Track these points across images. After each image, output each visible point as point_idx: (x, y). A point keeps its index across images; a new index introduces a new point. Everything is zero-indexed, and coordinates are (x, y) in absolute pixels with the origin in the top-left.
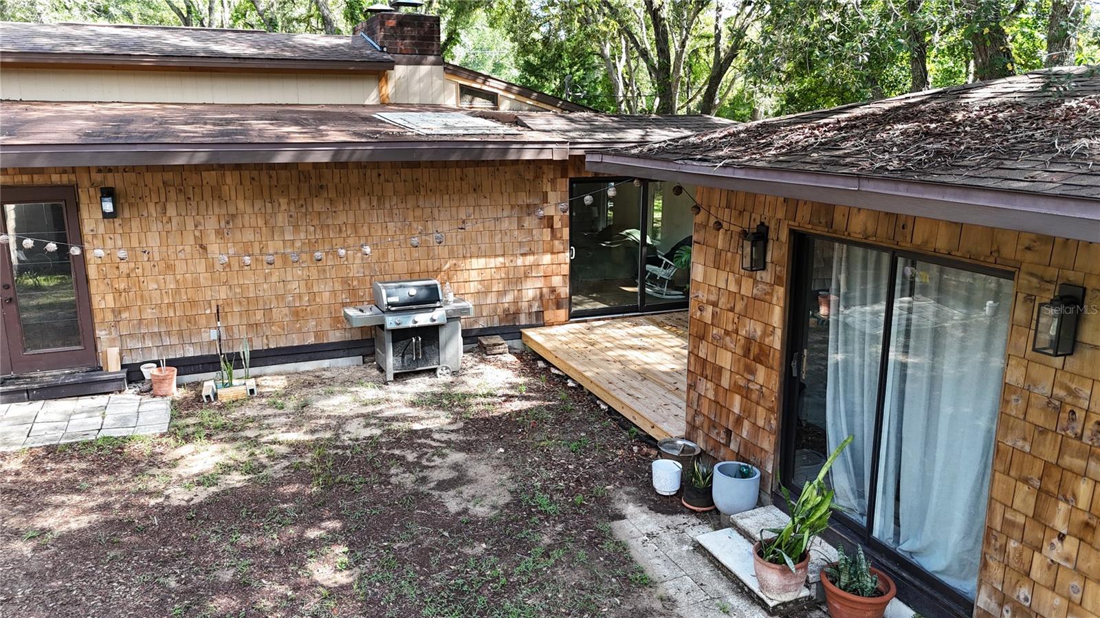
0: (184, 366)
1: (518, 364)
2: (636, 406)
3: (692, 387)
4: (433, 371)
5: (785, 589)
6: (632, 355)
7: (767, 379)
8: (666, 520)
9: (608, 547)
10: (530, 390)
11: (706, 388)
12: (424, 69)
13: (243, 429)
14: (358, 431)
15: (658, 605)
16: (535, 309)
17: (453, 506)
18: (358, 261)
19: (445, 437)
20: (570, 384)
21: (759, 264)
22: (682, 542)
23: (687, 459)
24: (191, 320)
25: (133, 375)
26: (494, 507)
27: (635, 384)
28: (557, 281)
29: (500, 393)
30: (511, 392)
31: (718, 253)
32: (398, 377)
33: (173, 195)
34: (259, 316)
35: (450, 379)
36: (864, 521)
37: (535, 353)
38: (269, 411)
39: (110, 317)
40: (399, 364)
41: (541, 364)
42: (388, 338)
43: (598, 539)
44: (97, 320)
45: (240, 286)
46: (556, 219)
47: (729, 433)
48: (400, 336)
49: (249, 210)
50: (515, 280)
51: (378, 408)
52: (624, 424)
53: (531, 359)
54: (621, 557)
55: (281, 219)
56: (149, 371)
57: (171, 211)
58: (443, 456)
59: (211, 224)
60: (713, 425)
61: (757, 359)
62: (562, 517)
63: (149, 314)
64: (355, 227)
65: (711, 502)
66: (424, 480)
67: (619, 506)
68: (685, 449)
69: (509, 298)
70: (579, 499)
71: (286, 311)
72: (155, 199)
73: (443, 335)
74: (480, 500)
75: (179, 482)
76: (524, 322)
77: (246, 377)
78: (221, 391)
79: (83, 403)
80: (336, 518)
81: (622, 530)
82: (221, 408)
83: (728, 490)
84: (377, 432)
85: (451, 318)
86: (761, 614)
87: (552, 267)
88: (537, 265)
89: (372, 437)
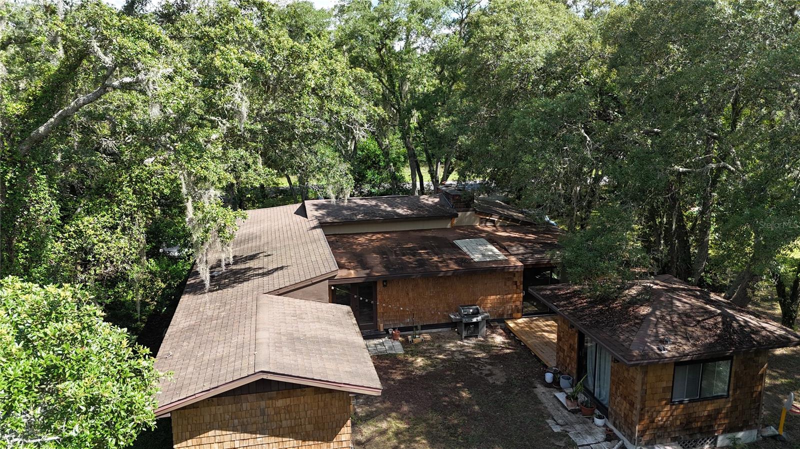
0: (401, 329)
1: (504, 334)
2: (542, 355)
3: (558, 350)
4: (476, 337)
5: (572, 406)
6: (546, 334)
7: (574, 355)
8: (548, 389)
9: (532, 394)
10: (509, 345)
11: (561, 354)
12: (469, 213)
13: (425, 353)
14: (458, 356)
15: (543, 408)
16: (509, 313)
17: (491, 381)
18: (452, 297)
19: (485, 360)
20: (522, 344)
21: (572, 326)
22: (551, 395)
23: (555, 373)
24: (403, 316)
25: (387, 332)
26: (502, 382)
27: (543, 347)
28: (518, 303)
29: (500, 345)
30: (503, 346)
31: (564, 320)
32: (466, 338)
34: (422, 315)
35: (482, 339)
36: (592, 391)
37: (509, 330)
38: (429, 347)
39: (381, 315)
40: (466, 333)
41: (512, 335)
42: (463, 325)
43: (529, 392)
44: (378, 315)
45: (417, 305)
46: (518, 282)
47: (566, 367)
48: (467, 325)
49: (421, 282)
50: (503, 303)
51: (462, 349)
52: (539, 360)
53: (508, 332)
54: (535, 397)
56: (391, 331)
57: (400, 284)
58: (485, 366)
59: (410, 287)
60: (563, 364)
61: (572, 350)
62: (520, 386)
63: (391, 314)
64: (451, 286)
65: (559, 386)
66: (481, 373)
67: (536, 385)
68: (555, 370)
69: (501, 309)
70: (525, 382)
71: (430, 313)
73: (480, 327)
74: (498, 380)
75: (417, 368)
76: (505, 317)
77: (420, 334)
78: (414, 340)
79: (376, 341)
80: (462, 381)
81: (537, 391)
82: (416, 345)
83: (563, 383)
84: (464, 357)
85: (483, 319)
86: (567, 412)
87: (516, 298)
88: (511, 298)
89: (463, 359)
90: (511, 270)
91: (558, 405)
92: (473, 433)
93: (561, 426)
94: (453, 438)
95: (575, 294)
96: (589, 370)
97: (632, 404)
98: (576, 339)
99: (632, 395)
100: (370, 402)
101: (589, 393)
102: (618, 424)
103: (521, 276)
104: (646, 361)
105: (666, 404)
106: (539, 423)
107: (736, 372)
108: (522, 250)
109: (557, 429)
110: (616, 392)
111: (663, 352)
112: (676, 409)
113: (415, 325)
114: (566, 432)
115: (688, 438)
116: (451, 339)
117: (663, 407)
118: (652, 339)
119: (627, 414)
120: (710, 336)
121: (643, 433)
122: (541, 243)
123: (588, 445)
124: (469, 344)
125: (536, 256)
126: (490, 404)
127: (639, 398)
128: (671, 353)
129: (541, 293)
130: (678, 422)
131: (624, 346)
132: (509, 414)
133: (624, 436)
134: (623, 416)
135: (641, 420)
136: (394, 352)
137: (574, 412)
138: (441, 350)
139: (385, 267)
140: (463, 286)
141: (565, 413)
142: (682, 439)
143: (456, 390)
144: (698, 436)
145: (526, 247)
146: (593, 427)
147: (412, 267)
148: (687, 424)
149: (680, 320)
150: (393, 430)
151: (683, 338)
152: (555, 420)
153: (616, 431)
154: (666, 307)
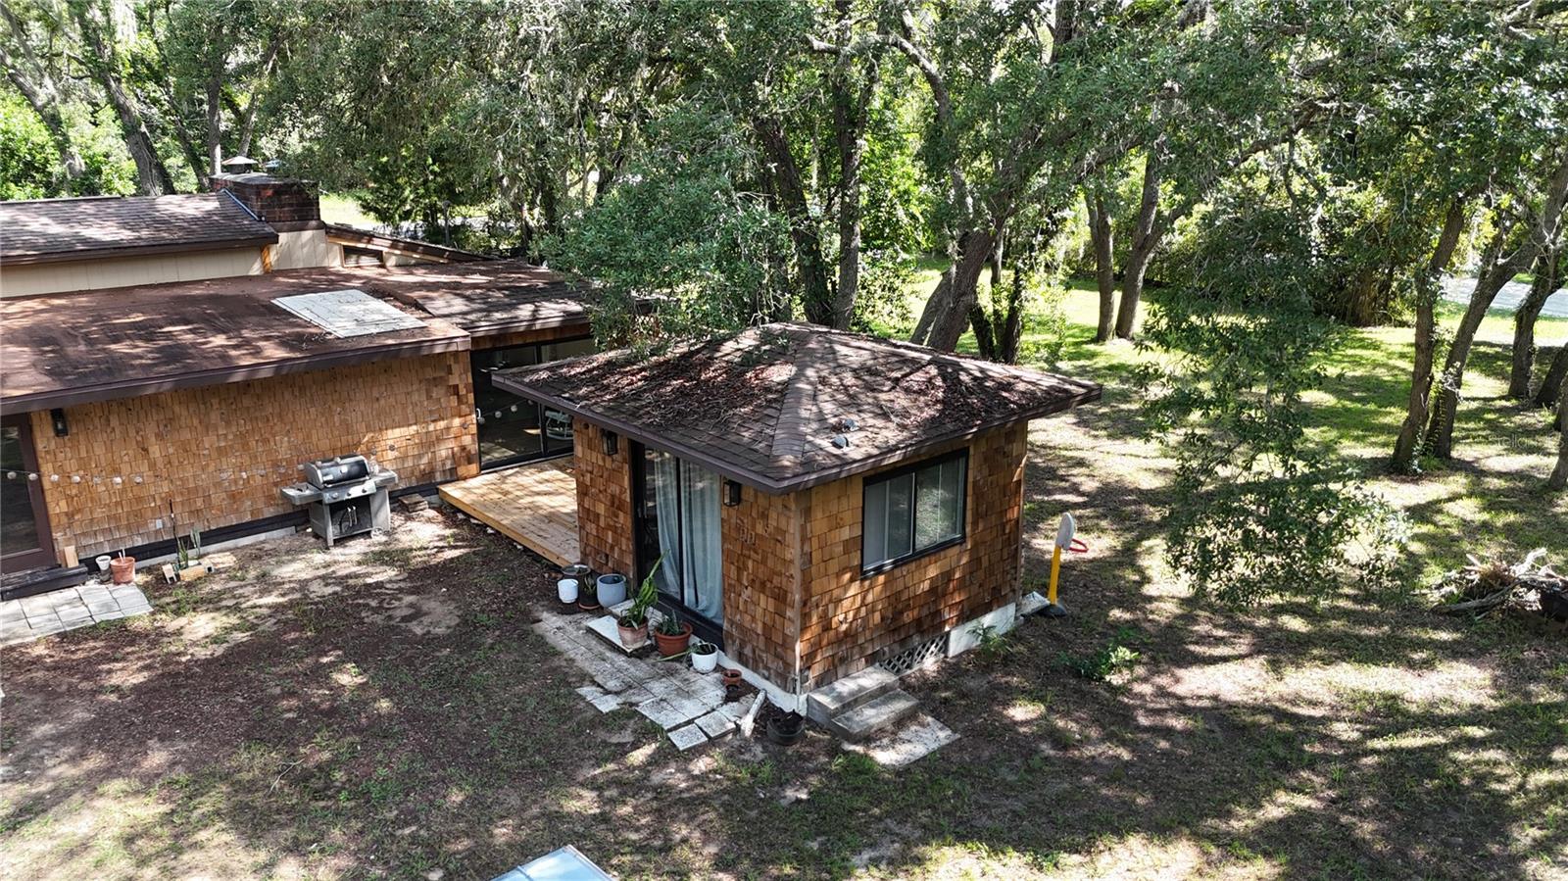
0: (137, 553)
1: (440, 518)
2: (544, 544)
3: (582, 528)
4: (368, 534)
5: (635, 641)
7: (624, 520)
8: (569, 618)
9: (531, 638)
10: (456, 540)
11: (591, 528)
12: (307, 235)
13: (221, 600)
14: (319, 590)
15: (564, 664)
16: (448, 467)
17: (419, 631)
18: (285, 444)
19: (396, 586)
20: (490, 531)
21: (613, 450)
22: (579, 629)
23: (580, 577)
24: (139, 514)
25: (91, 567)
26: (448, 627)
27: (543, 526)
28: (467, 440)
29: (431, 545)
30: (441, 544)
31: (590, 440)
32: (338, 542)
33: (115, 407)
34: (199, 503)
35: (384, 539)
36: (679, 598)
37: (452, 506)
38: (232, 584)
39: (64, 520)
40: (337, 531)
41: (460, 516)
42: (327, 510)
43: (524, 636)
44: (53, 524)
45: (181, 479)
46: (461, 387)
47: (607, 556)
48: (338, 508)
49: (185, 413)
50: (429, 443)
51: (330, 570)
52: (537, 558)
53: (451, 512)
54: (541, 640)
55: (214, 417)
56: (103, 563)
57: (114, 422)
58: (400, 599)
59: (150, 431)
60: (598, 552)
61: (619, 508)
62: (498, 626)
63: (98, 513)
64: (280, 416)
65: (597, 603)
66: (390, 617)
67: (537, 614)
68: (580, 571)
69: (425, 460)
70: (508, 614)
71: (224, 495)
72: (99, 414)
73: (374, 506)
74: (437, 624)
75: (194, 644)
76: (439, 480)
77: (200, 557)
78: (181, 572)
79: (55, 597)
80: (337, 648)
81: (540, 628)
82: (190, 586)
83: (605, 592)
84: (338, 589)
85: (379, 488)
86: (623, 658)
87: (460, 428)
88: (448, 428)
89: (335, 593)
90: (438, 350)
91: (602, 648)
92: (382, 771)
93: (617, 693)
94: (322, 804)
95: (611, 366)
96: (665, 550)
97: (781, 597)
98: (626, 478)
99: (780, 574)
100: (33, 768)
101: (670, 602)
102: (750, 655)
103: (466, 372)
104: (814, 476)
105: (852, 580)
106: (562, 702)
107: (975, 483)
108: (459, 305)
109: (608, 705)
110: (739, 580)
111: (845, 449)
112: (871, 587)
113: (181, 535)
114: (632, 704)
115: (897, 649)
116: (293, 553)
117: (846, 588)
118: (815, 426)
119: (770, 623)
120: (927, 405)
121: (809, 659)
122: (506, 288)
123: (690, 722)
124: (348, 558)
125: (497, 315)
126: (423, 686)
127: (798, 576)
128: (863, 450)
129: (527, 380)
130: (877, 616)
131: (756, 451)
132: (479, 697)
133: (767, 679)
134: (759, 631)
135: (804, 629)
136: (117, 615)
137: (639, 654)
138: (266, 583)
139: (49, 373)
140: (312, 410)
141: (621, 661)
142: (887, 655)
143: (319, 674)
144: (916, 639)
145: (468, 299)
146: (691, 676)
147: (141, 365)
148: (893, 619)
149: (859, 382)
150: (117, 831)
151: (876, 416)
152: (599, 686)
153: (748, 675)
154: (823, 360)
